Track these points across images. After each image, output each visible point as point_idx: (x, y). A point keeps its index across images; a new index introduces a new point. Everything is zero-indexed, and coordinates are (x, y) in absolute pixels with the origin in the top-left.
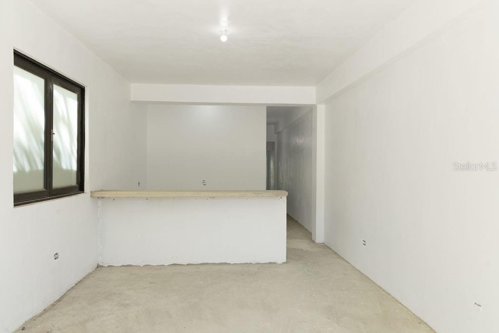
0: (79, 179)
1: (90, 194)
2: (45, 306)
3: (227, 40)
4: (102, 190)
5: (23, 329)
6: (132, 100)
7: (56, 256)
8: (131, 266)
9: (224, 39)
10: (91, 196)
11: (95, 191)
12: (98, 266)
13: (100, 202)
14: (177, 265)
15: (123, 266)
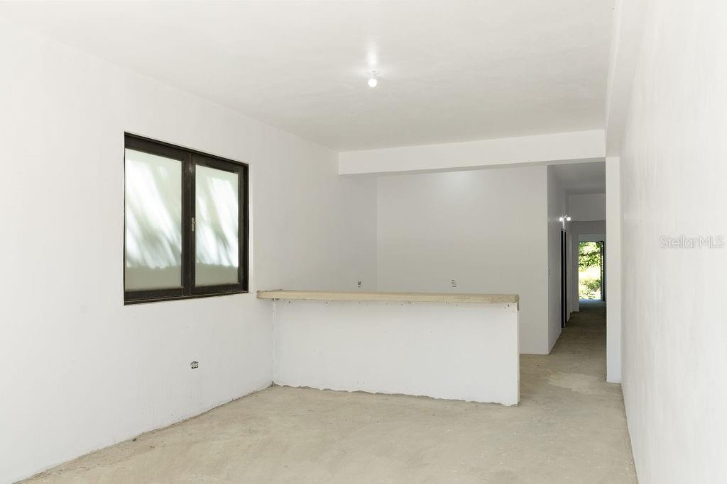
0: (242, 276)
1: (255, 294)
2: (176, 421)
3: (377, 85)
4: (281, 290)
5: (134, 440)
6: (340, 174)
7: (194, 365)
8: (308, 388)
9: (373, 83)
10: (258, 297)
11: (266, 291)
12: (273, 385)
13: (274, 304)
14: (364, 392)
15: (300, 387)
